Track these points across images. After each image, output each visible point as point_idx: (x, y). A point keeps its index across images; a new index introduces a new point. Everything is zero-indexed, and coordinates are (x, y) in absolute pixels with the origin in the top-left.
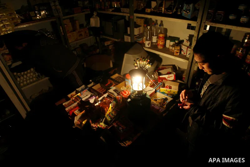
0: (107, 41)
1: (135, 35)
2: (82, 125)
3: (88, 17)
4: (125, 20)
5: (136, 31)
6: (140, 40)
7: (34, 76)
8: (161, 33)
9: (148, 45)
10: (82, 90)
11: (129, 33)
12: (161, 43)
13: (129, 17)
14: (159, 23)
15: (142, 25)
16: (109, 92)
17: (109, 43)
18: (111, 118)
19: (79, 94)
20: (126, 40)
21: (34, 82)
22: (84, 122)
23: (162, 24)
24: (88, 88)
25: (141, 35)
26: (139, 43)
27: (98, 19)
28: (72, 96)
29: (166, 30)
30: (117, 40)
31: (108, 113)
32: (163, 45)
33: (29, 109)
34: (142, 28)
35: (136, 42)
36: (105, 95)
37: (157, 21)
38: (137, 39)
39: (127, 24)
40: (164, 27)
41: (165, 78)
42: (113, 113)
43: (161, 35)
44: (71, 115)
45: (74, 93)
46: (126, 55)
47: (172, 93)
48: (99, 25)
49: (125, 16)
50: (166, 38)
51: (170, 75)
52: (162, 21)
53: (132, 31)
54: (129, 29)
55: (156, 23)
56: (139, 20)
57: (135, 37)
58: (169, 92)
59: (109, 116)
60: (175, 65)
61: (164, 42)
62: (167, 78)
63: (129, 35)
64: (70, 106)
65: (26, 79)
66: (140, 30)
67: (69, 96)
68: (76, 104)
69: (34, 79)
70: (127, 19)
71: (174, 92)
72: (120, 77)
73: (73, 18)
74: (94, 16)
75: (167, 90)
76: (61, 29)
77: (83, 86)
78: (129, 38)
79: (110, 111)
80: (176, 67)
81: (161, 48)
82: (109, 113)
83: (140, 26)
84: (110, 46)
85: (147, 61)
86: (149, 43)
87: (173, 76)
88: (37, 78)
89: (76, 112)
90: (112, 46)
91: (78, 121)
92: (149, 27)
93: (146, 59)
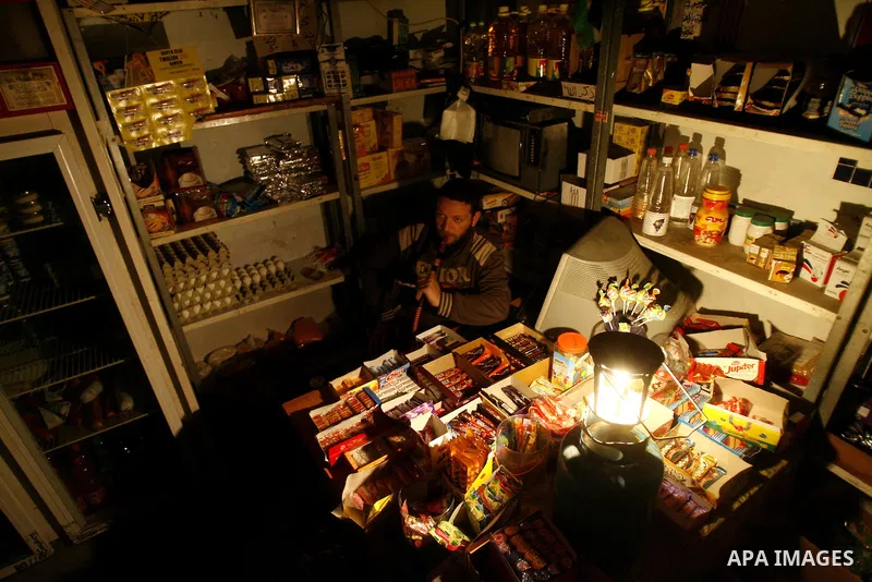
0: (491, 193)
1: (607, 186)
2: (371, 514)
3: (436, 106)
4: (571, 125)
5: (613, 171)
6: (623, 206)
7: (230, 289)
8: (714, 186)
9: (658, 228)
10: (387, 370)
11: (581, 173)
12: (710, 224)
13: (587, 115)
14: (707, 145)
15: (638, 147)
16: (483, 393)
17: (499, 200)
18: (486, 510)
19: (372, 384)
20: (566, 199)
21: (225, 310)
22: (379, 506)
23: (718, 153)
24: (408, 365)
25: (629, 187)
26: (618, 216)
27: (473, 113)
28: (346, 388)
29: (735, 177)
30: (530, 196)
31: (476, 485)
32: (719, 234)
33: (194, 406)
34: (633, 159)
35: (606, 212)
36: (471, 406)
37: (698, 137)
38: (614, 201)
39: (581, 139)
40: (729, 162)
41: (718, 371)
42: (497, 487)
43: (715, 196)
44: (332, 464)
45: (354, 376)
46: (565, 258)
47: (752, 435)
48: (469, 137)
49: (573, 112)
50: (732, 208)
51: (742, 361)
52: (720, 142)
53: (595, 170)
54: (582, 158)
55: (694, 147)
56: (626, 127)
57: (606, 190)
59: (480, 501)
61: (726, 223)
62: (725, 370)
63: (582, 183)
64: (334, 425)
65: (202, 296)
66: (624, 165)
67: (336, 384)
68: (356, 419)
69: (228, 300)
70: (578, 121)
73: (384, 104)
74: (458, 103)
76: (340, 138)
77: (391, 355)
78: (582, 192)
79: (484, 481)
80: (761, 323)
81: (710, 243)
82: (481, 489)
83: (630, 152)
84: (499, 213)
85: (650, 292)
86: (663, 221)
87: (756, 368)
88: (237, 297)
89: (355, 455)
90: (506, 212)
91: (356, 491)
93: (648, 286)
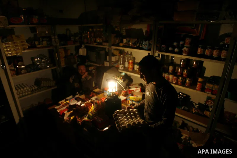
0: (91, 67)
1: (112, 62)
2: (70, 120)
3: (77, 49)
5: (113, 59)
6: (116, 65)
7: (29, 90)
8: (131, 60)
9: (122, 68)
10: (71, 99)
11: (108, 60)
12: (131, 66)
13: (108, 49)
14: (129, 53)
15: (118, 55)
16: (91, 99)
17: (92, 68)
18: (93, 114)
19: (68, 101)
20: (105, 65)
21: (28, 95)
22: (72, 118)
23: (131, 54)
24: (75, 98)
25: (117, 62)
26: (115, 67)
27: (85, 50)
28: (62, 103)
29: (134, 58)
30: (98, 65)
31: (90, 111)
32: (132, 68)
34: (117, 57)
35: (113, 66)
36: (90, 101)
37: (128, 52)
38: (114, 64)
39: (107, 54)
40: (133, 56)
41: (133, 91)
42: (95, 111)
43: (131, 61)
44: (61, 115)
45: (63, 101)
46: (105, 74)
47: (138, 100)
48: (85, 54)
49: (105, 48)
50: (134, 63)
51: (137, 88)
52: (131, 52)
53: (110, 59)
54: (108, 57)
55: (127, 53)
56: (116, 51)
57: (112, 63)
58: (136, 99)
59: (91, 113)
60: (142, 84)
61: (133, 66)
62: (135, 90)
63: (108, 61)
64: (60, 109)
65: (22, 92)
66: (116, 58)
67: (60, 102)
68: (65, 108)
69: (29, 92)
70: (107, 50)
71: (139, 99)
72: (101, 91)
73: (66, 48)
74: (82, 48)
75: (134, 98)
76: (57, 55)
77: (71, 97)
78: (108, 63)
80: (143, 85)
81: (131, 70)
82: (92, 111)
83: (116, 55)
84: (93, 71)
85: (120, 78)
86: (122, 67)
87: (139, 89)
88: (31, 92)
89: (65, 112)
90: (94, 70)
91: (67, 118)
92: (122, 55)
93: (120, 77)
